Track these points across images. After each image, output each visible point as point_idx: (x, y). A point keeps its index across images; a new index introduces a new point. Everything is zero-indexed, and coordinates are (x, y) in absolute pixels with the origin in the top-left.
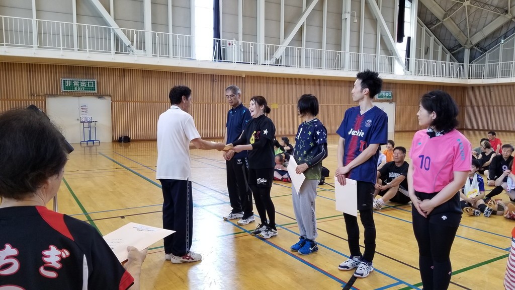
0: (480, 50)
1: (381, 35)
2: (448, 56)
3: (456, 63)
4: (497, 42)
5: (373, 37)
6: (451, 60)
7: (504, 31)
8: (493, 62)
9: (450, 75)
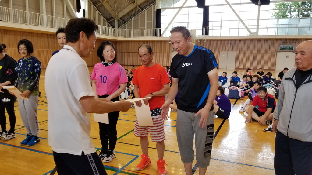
0: (123, 21)
1: (66, 6)
2: (107, 23)
3: (111, 28)
4: (131, 18)
5: (61, 7)
6: (108, 26)
7: (133, 12)
8: (129, 29)
9: (108, 34)
